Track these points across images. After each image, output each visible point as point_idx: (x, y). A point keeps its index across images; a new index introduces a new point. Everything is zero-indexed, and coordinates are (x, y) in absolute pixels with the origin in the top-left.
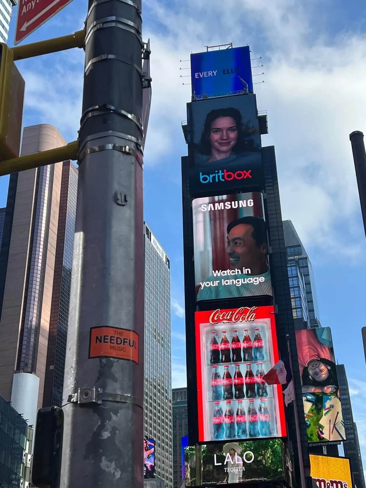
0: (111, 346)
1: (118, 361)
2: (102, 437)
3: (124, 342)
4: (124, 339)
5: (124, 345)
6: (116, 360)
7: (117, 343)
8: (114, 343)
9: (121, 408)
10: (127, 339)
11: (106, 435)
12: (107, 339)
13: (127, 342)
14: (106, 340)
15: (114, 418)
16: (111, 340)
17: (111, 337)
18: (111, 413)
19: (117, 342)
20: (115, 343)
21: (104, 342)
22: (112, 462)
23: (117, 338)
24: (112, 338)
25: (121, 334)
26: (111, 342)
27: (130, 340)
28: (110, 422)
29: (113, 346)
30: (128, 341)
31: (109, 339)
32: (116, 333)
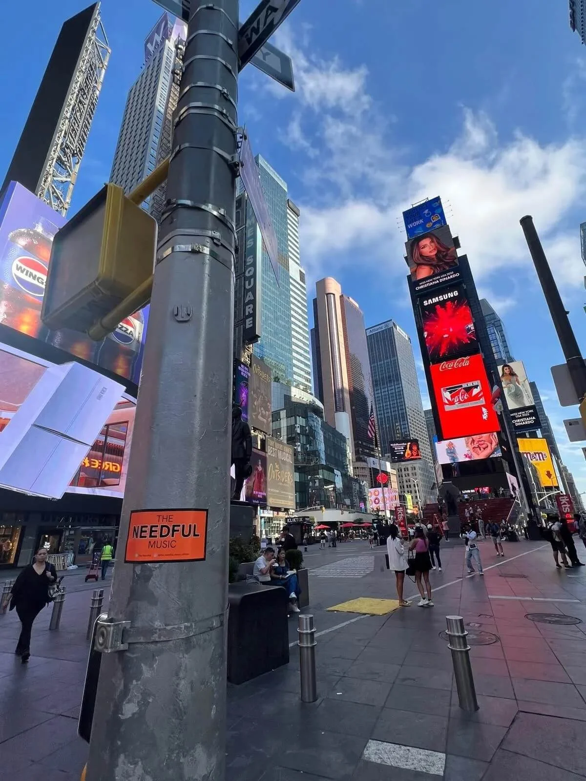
0: (150, 542)
1: (160, 566)
2: (122, 714)
3: (174, 530)
4: (174, 526)
5: (173, 536)
6: (157, 565)
7: (161, 536)
8: (156, 536)
9: (161, 652)
10: (179, 526)
11: (129, 709)
12: (146, 531)
13: (178, 531)
14: (143, 534)
15: (147, 672)
16: (151, 531)
17: (152, 527)
18: (142, 665)
19: (161, 533)
20: (158, 536)
21: (141, 537)
22: (136, 764)
23: (162, 527)
24: (153, 529)
25: (169, 519)
26: (151, 536)
27: (183, 526)
28: (139, 682)
29: (155, 542)
30: (180, 528)
31: (149, 532)
32: (161, 517)
